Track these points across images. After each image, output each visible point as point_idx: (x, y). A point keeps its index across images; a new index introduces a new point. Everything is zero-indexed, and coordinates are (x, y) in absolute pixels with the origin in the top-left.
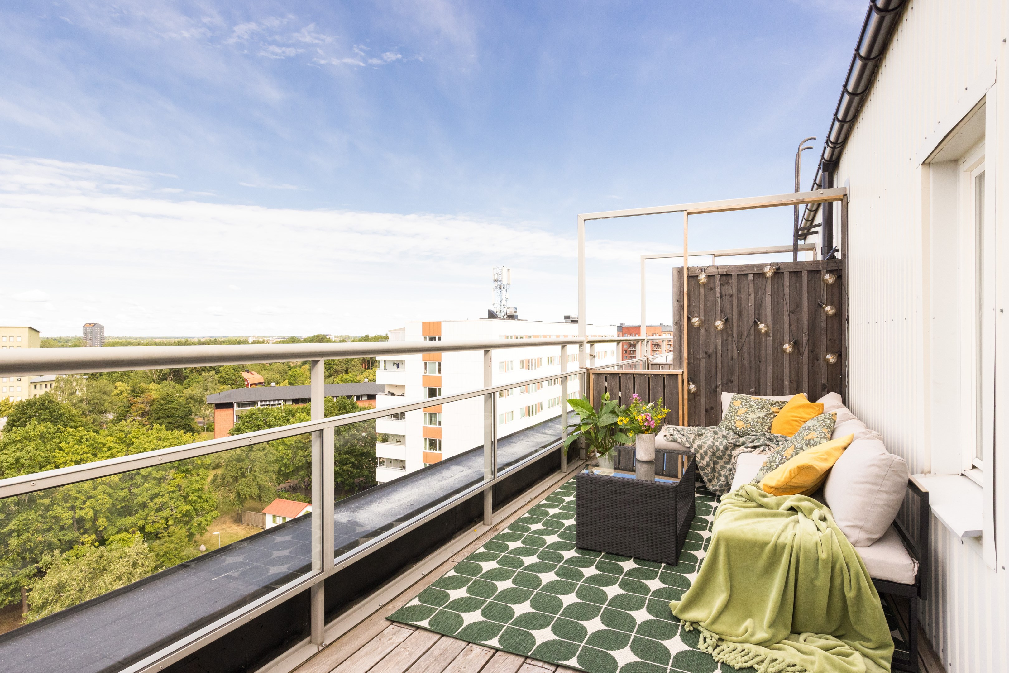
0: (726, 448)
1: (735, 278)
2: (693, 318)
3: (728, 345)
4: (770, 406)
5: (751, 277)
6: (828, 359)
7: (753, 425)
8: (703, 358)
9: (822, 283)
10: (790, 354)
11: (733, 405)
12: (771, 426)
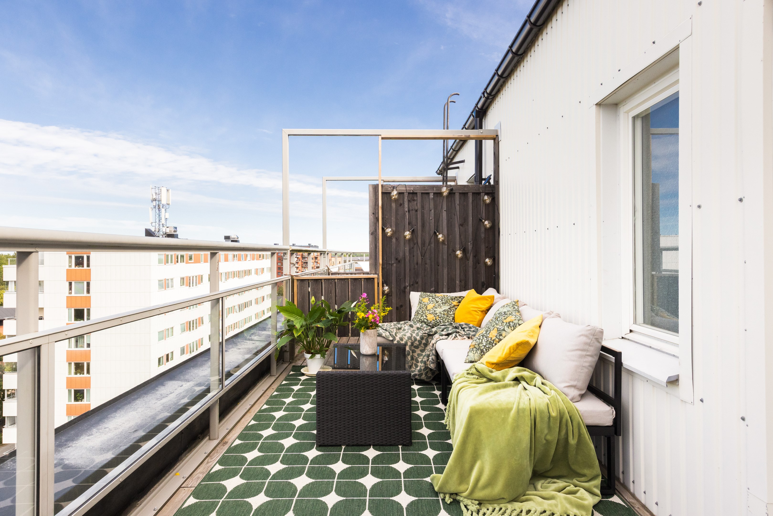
0: (422, 338)
1: (419, 196)
2: (387, 228)
3: (414, 252)
4: (451, 301)
5: (431, 196)
6: (487, 262)
7: (441, 317)
8: (394, 264)
9: (482, 202)
10: (461, 259)
11: (422, 302)
12: (454, 317)
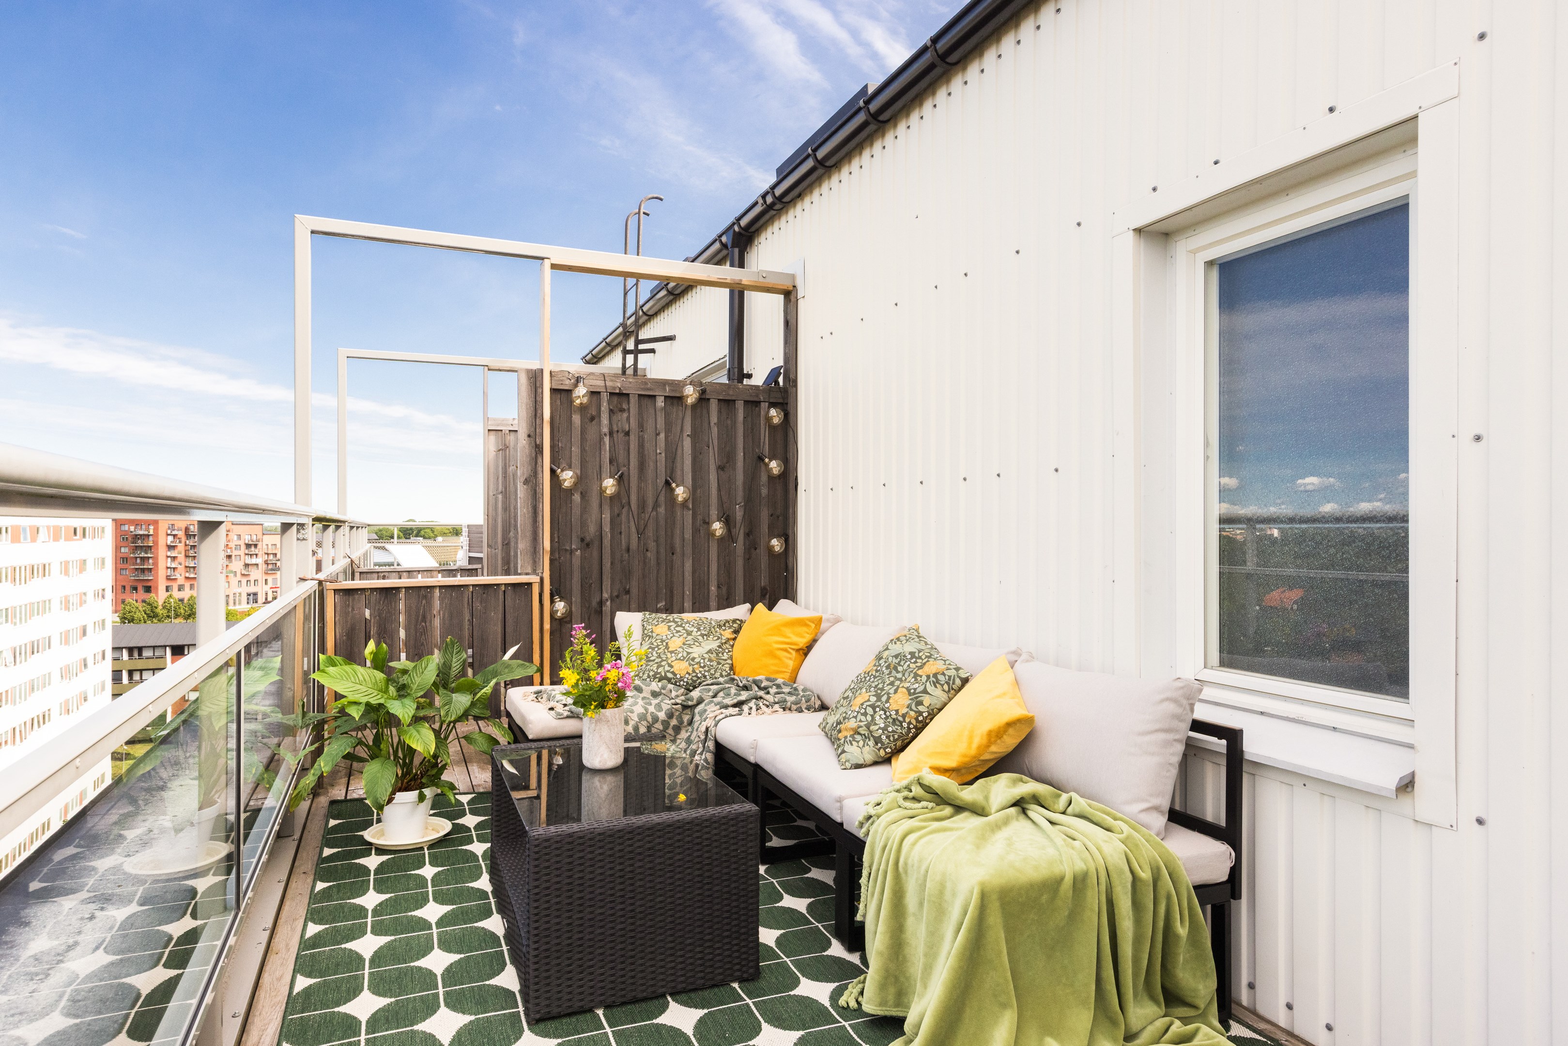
0: (670, 715)
1: (633, 400)
2: (562, 471)
3: (621, 524)
4: (718, 629)
5: (660, 402)
6: (773, 546)
7: (704, 666)
8: (577, 550)
9: (762, 422)
10: (721, 539)
11: (654, 635)
12: (732, 664)
